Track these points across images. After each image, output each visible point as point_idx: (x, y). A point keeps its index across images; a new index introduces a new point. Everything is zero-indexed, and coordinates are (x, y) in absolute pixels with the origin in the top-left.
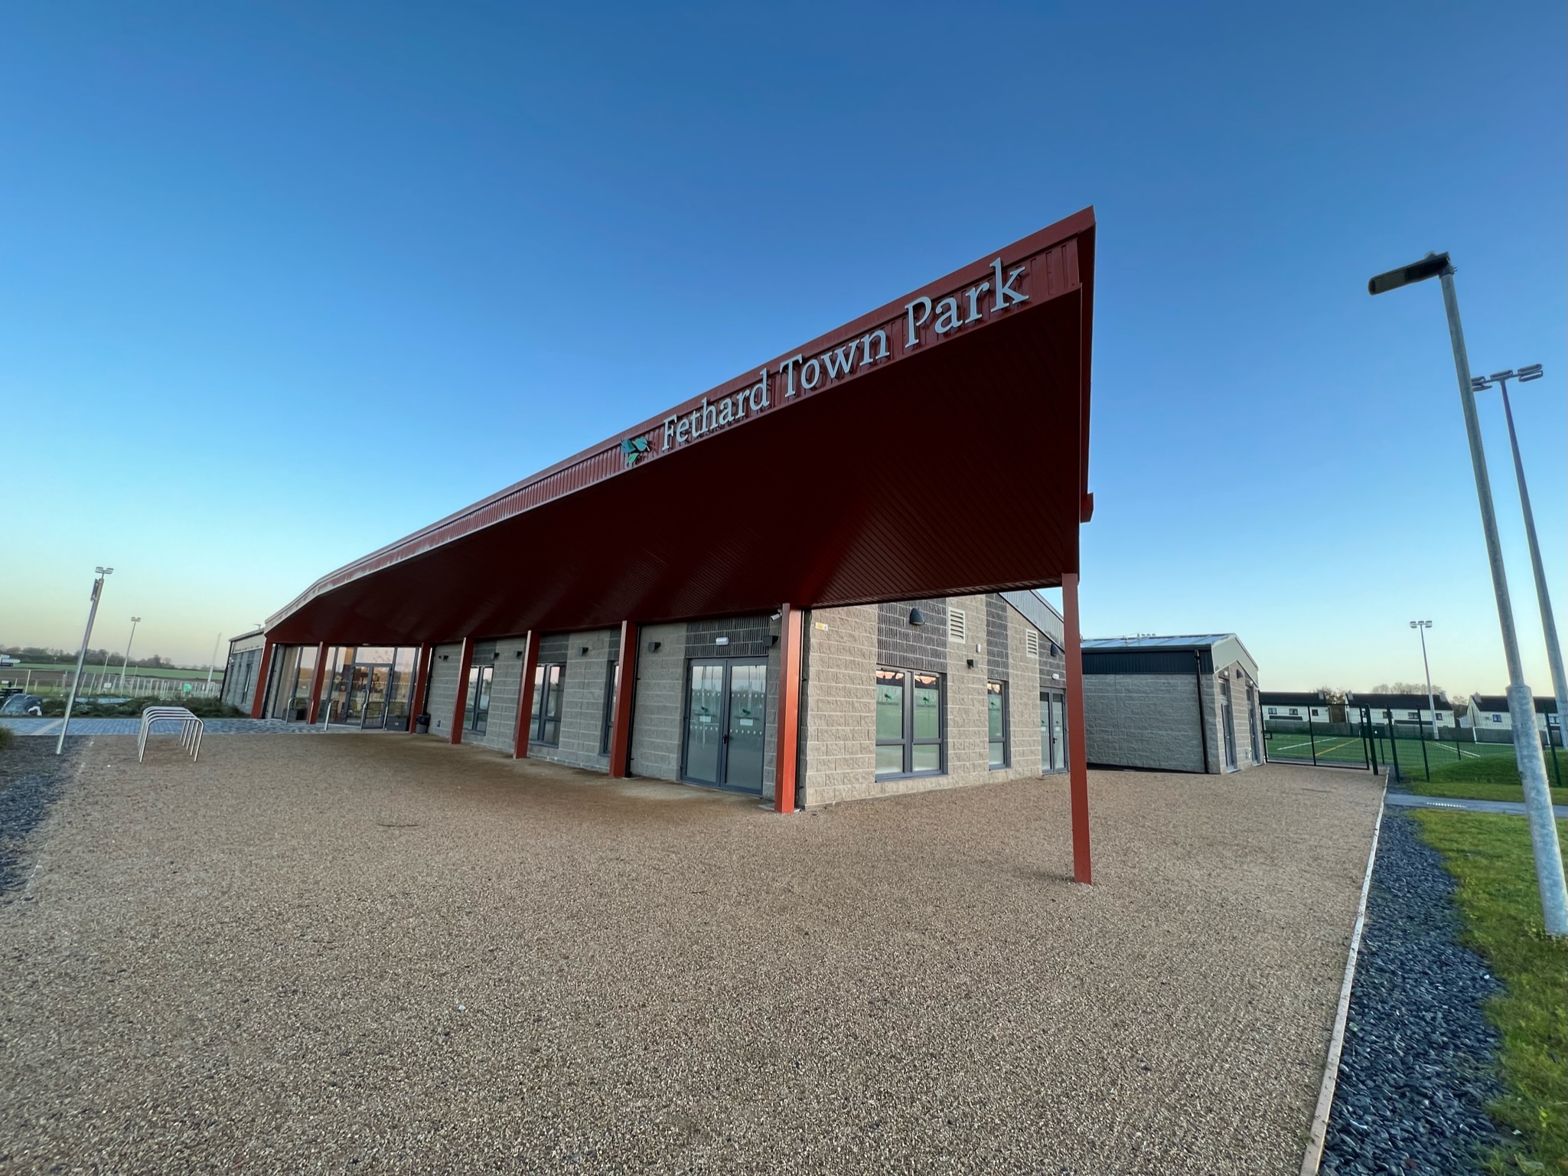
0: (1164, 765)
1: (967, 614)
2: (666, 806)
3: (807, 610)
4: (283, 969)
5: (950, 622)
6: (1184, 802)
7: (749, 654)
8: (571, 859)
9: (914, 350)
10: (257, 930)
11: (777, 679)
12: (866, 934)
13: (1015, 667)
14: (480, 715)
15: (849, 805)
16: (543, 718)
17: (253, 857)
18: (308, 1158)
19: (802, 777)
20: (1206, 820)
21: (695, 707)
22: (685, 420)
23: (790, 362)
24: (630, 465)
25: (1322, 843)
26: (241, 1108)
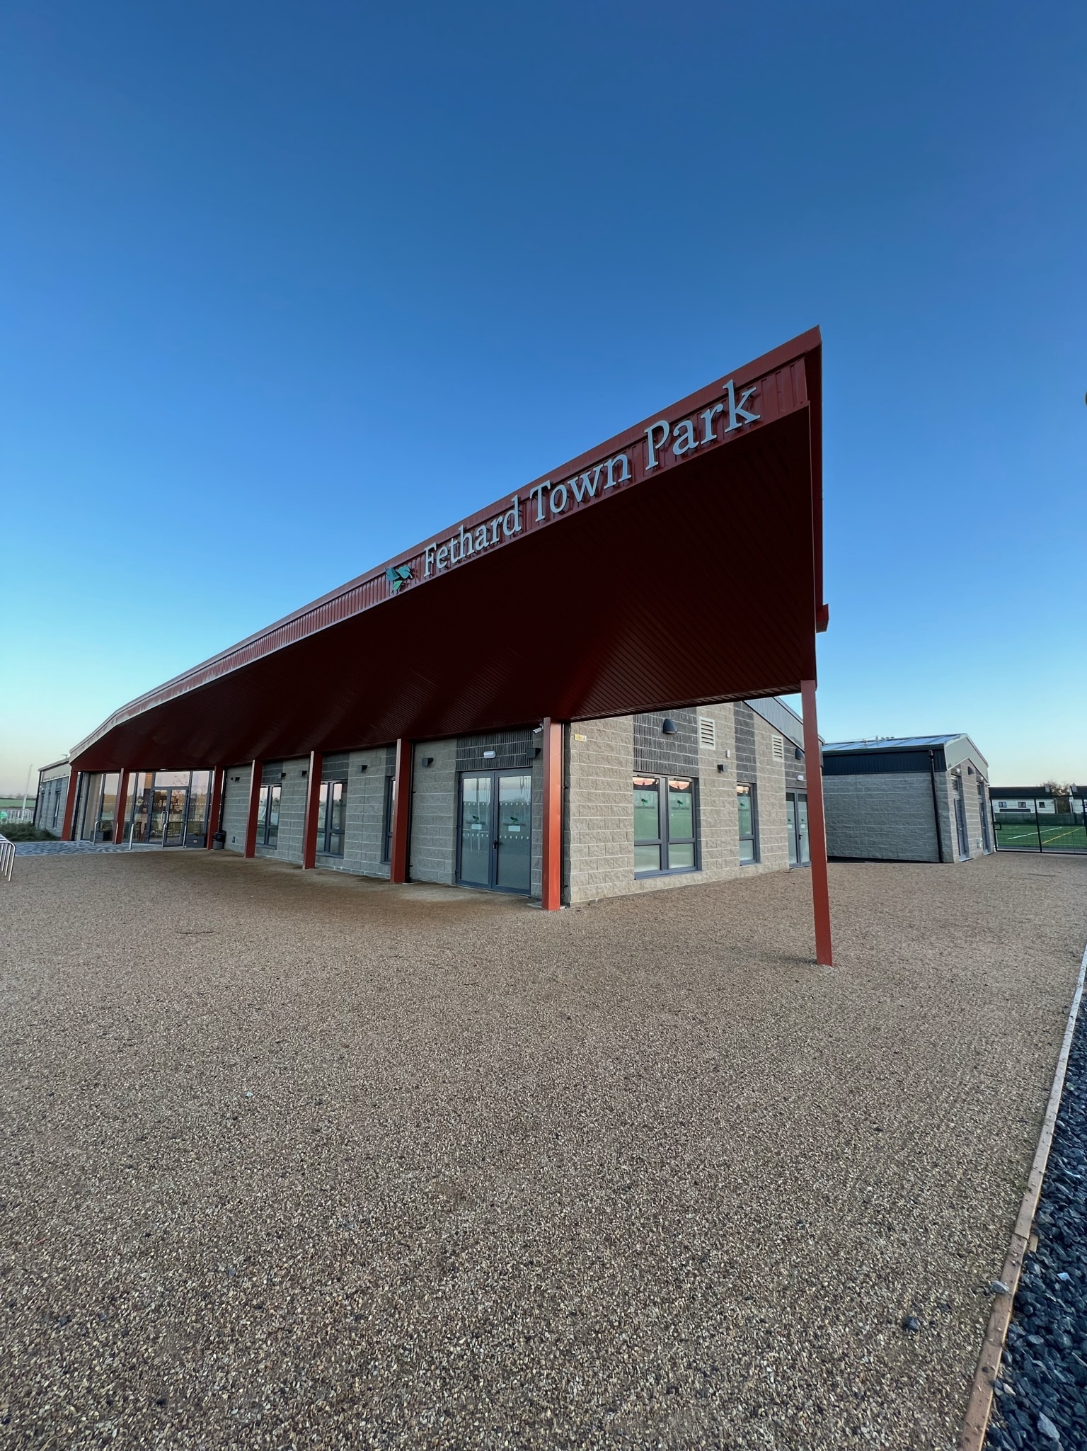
0: (902, 856)
1: (716, 723)
2: (442, 907)
3: (566, 723)
4: (86, 1064)
5: (701, 731)
6: (919, 889)
7: (515, 766)
8: (354, 957)
9: (654, 471)
10: (63, 1031)
11: (541, 789)
12: (623, 1017)
13: (763, 770)
14: (271, 831)
15: (611, 901)
16: (328, 831)
17: (60, 966)
18: (104, 1233)
19: (566, 877)
20: (939, 905)
21: (468, 816)
22: (444, 548)
23: (539, 488)
24: (395, 592)
25: (1045, 922)
26: (44, 1191)
